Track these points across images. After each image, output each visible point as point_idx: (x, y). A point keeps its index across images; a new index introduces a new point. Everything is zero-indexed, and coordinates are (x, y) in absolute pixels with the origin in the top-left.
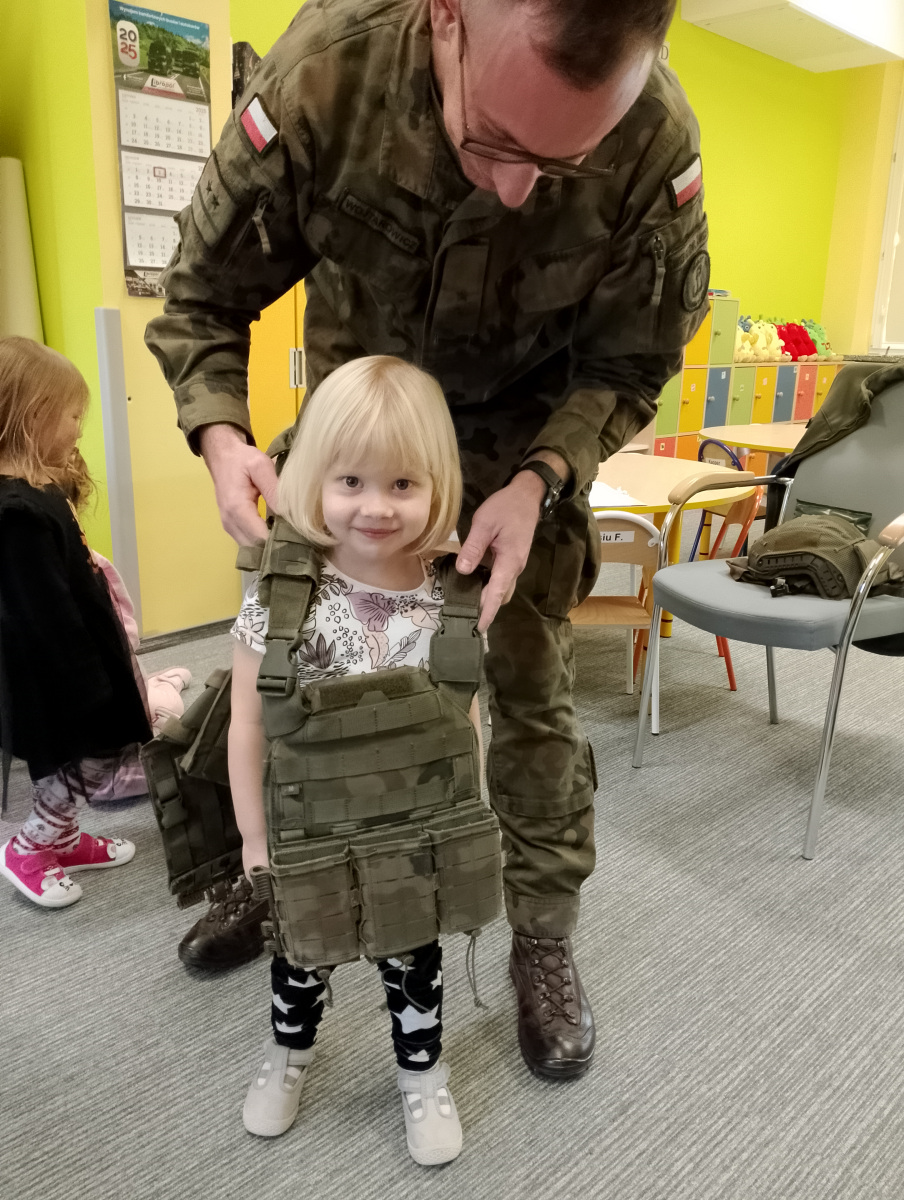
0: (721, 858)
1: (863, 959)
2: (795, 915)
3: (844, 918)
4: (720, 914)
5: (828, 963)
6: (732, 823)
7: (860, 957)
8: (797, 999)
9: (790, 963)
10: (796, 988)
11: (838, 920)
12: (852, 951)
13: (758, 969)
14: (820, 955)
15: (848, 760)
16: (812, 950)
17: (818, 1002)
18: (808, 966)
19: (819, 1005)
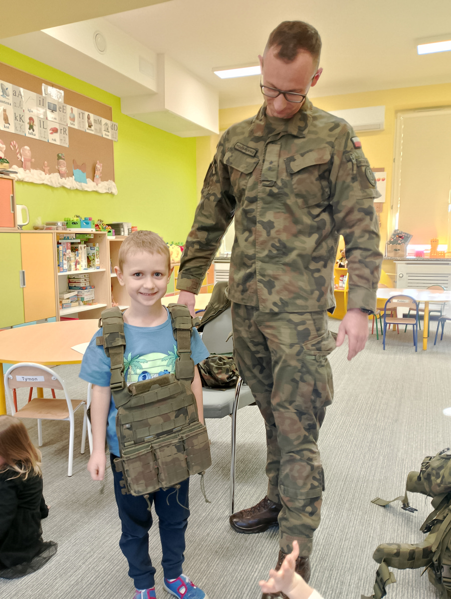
0: (196, 525)
1: (265, 562)
2: (233, 547)
3: (254, 542)
4: (200, 557)
5: (251, 569)
6: (198, 504)
7: (264, 562)
8: (241, 593)
9: (235, 574)
10: (240, 587)
11: (251, 544)
12: (260, 560)
13: (222, 582)
14: (247, 566)
15: (242, 458)
16: (243, 564)
17: (251, 592)
18: (243, 574)
19: (251, 593)
